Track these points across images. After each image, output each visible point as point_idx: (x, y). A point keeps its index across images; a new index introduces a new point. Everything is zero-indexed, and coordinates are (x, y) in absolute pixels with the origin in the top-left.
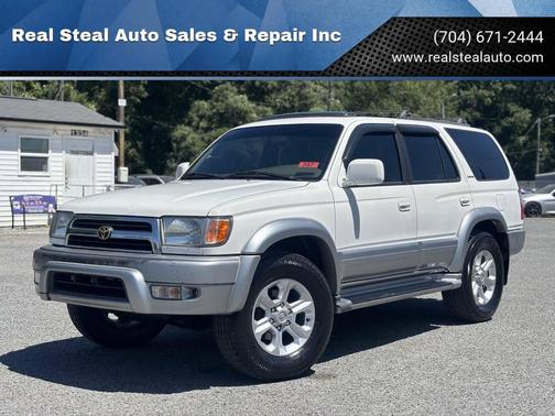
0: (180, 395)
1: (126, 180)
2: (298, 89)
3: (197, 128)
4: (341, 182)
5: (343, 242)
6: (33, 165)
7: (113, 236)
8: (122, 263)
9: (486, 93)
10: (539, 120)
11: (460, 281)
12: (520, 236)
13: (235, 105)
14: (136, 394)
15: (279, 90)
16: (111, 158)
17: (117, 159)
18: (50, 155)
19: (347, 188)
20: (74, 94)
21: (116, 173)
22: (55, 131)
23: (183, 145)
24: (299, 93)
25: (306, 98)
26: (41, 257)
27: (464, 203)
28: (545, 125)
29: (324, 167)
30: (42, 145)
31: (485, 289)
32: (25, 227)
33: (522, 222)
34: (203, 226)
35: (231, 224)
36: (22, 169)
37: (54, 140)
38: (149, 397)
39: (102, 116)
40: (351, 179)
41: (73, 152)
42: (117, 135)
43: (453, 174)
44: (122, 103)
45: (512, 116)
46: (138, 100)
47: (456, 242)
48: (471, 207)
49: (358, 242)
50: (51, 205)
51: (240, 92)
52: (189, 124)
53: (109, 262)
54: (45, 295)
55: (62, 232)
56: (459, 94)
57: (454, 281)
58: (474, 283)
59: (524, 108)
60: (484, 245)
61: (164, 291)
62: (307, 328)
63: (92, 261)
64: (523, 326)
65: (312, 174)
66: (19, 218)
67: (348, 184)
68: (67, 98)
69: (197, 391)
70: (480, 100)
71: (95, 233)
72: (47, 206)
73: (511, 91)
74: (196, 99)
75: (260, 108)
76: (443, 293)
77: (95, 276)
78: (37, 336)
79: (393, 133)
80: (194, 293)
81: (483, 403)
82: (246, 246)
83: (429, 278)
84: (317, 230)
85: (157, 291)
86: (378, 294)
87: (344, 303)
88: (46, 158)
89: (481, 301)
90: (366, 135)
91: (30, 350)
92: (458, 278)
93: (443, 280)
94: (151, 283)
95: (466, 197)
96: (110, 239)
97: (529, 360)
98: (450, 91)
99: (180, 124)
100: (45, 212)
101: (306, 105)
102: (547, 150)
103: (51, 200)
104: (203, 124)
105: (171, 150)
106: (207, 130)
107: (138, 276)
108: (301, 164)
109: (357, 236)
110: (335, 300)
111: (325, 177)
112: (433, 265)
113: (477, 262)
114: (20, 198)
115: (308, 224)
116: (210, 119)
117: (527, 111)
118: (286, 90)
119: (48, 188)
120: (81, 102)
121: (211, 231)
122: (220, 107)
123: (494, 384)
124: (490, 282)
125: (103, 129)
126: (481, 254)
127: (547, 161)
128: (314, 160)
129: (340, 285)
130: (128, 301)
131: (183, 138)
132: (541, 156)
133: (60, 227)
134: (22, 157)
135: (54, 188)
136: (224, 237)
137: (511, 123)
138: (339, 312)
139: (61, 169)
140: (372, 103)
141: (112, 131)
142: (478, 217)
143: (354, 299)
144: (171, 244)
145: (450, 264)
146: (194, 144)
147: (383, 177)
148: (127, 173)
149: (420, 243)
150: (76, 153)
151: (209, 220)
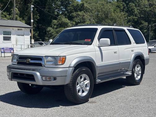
0: (50, 109)
1: (33, 43)
2: (82, 17)
3: (53, 28)
4: (97, 45)
5: (98, 63)
6: (7, 39)
7: (30, 62)
8: (33, 70)
9: (135, 17)
10: (150, 25)
11: (131, 73)
12: (148, 60)
13: (64, 21)
14: (38, 108)
15: (77, 17)
16: (29, 37)
17: (31, 37)
18: (12, 36)
19: (99, 47)
20: (18, 18)
21: (31, 41)
22: (13, 29)
23: (50, 32)
24: (82, 18)
25: (84, 19)
26: (9, 68)
27: (132, 51)
28: (152, 27)
29: (92, 41)
30: (9, 33)
31: (138, 76)
32: (5, 57)
33: (148, 56)
34: (57, 59)
35: (65, 58)
36: (4, 40)
37: (13, 32)
38: (42, 109)
39: (26, 25)
40: (100, 44)
41: (18, 35)
42: (31, 30)
43: (129, 42)
44: (32, 21)
45: (143, 24)
46: (37, 20)
47: (130, 62)
48: (134, 52)
49: (102, 63)
50: (12, 50)
51: (66, 18)
52: (51, 27)
53: (29, 70)
54: (11, 79)
55: (15, 61)
56: (128, 18)
57: (129, 73)
58: (135, 74)
59: (146, 22)
60: (138, 63)
61: (46, 78)
62: (88, 88)
63: (24, 69)
64: (149, 86)
65: (89, 43)
66: (3, 54)
67: (99, 46)
68: (16, 19)
69: (56, 107)
70: (134, 19)
71: (25, 61)
72: (11, 51)
73: (142, 17)
74: (53, 20)
75: (71, 22)
76: (126, 77)
77: (25, 74)
78: (8, 90)
79: (112, 31)
80: (55, 79)
81: (140, 111)
82: (70, 65)
83: (122, 72)
84: (91, 60)
85: (44, 78)
86: (108, 78)
87: (98, 81)
88: (10, 37)
89: (137, 79)
90: (104, 31)
91: (6, 94)
92: (130, 72)
93: (126, 73)
94: (42, 76)
95: (133, 49)
96: (30, 63)
97: (152, 97)
98: (125, 17)
99: (49, 27)
100: (11, 52)
101: (85, 21)
102: (152, 34)
103: (12, 49)
104: (55, 27)
105: (46, 34)
106: (56, 28)
107: (38, 74)
108: (86, 40)
109: (102, 61)
110: (96, 80)
111: (93, 44)
112: (123, 69)
113: (136, 68)
114: (3, 48)
115: (88, 58)
116: (57, 25)
117: (147, 23)
118: (79, 17)
119: (11, 46)
120: (21, 21)
121: (60, 60)
122: (60, 22)
123: (142, 104)
124: (139, 74)
125: (27, 29)
126: (137, 65)
127: (152, 37)
128: (89, 39)
129: (97, 76)
130: (35, 81)
131: (50, 31)
132: (150, 36)
133: (14, 59)
134: (3, 37)
135: (13, 45)
136: (63, 62)
137: (142, 26)
138: (97, 83)
139: (15, 40)
140: (103, 21)
141: (29, 29)
142: (136, 55)
143: (101, 79)
144: (48, 64)
145: (128, 68)
146: (53, 33)
147: (110, 44)
148: (34, 41)
149: (120, 63)
150: (19, 35)
151: (59, 57)
